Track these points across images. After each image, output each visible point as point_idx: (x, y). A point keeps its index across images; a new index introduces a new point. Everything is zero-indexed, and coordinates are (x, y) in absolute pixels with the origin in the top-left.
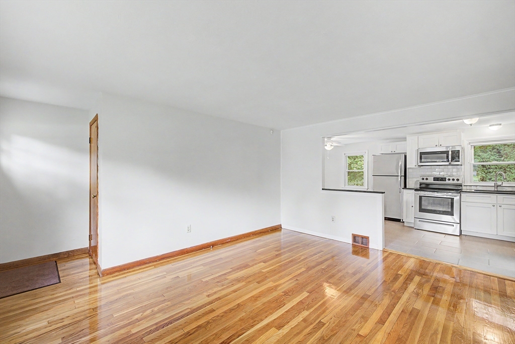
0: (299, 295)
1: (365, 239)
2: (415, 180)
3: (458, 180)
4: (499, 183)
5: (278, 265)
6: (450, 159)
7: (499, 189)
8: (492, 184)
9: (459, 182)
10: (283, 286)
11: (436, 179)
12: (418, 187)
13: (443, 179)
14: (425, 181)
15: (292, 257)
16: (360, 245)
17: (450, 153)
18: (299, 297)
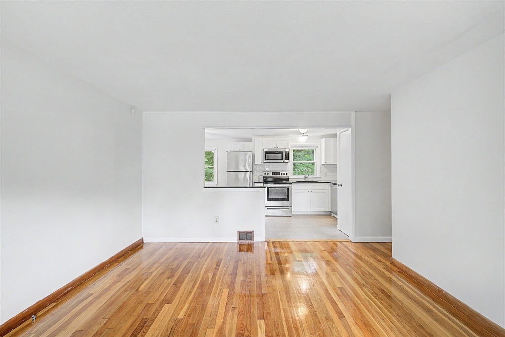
0: (256, 329)
1: (250, 235)
2: (259, 174)
3: (286, 174)
4: (307, 176)
5: (190, 298)
6: (284, 158)
7: (307, 180)
8: (303, 176)
9: (287, 176)
10: (228, 326)
11: (273, 174)
12: (262, 180)
13: (278, 174)
14: (266, 175)
15: (197, 278)
16: (246, 241)
17: (284, 153)
18: (259, 331)
